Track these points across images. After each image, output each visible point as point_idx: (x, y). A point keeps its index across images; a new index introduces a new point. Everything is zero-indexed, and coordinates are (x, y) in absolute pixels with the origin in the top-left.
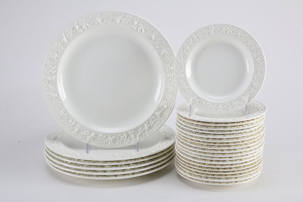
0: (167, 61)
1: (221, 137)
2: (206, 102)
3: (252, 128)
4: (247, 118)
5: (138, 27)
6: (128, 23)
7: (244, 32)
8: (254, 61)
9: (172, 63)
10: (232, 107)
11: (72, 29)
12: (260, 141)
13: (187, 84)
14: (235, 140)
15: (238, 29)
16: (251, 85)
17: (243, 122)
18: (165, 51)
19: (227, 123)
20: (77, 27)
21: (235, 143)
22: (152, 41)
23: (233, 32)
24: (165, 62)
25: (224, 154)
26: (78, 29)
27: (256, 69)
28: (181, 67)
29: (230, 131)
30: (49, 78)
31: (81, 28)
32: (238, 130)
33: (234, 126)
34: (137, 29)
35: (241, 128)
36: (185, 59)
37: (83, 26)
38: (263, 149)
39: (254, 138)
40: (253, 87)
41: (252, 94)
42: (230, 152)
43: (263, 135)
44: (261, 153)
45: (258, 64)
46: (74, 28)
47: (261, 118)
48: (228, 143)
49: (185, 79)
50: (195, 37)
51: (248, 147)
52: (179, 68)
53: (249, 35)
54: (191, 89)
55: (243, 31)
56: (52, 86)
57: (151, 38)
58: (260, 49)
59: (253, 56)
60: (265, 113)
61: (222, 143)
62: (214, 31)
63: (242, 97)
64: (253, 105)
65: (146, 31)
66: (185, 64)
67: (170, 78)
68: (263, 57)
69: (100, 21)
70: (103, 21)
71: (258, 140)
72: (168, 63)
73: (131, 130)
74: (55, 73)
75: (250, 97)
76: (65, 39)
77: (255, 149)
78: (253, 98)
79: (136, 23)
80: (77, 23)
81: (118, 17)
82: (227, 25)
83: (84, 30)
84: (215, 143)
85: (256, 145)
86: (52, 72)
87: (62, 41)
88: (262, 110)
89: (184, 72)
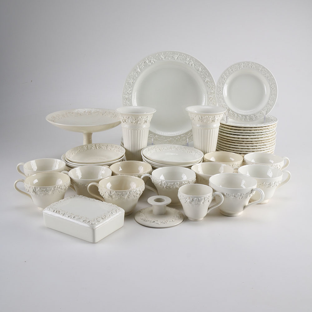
0: (209, 86)
1: (248, 137)
2: (237, 114)
3: (268, 131)
4: (265, 124)
5: (190, 62)
6: (183, 59)
7: (264, 68)
8: (270, 87)
9: (213, 87)
10: (255, 118)
11: (143, 63)
12: (272, 142)
13: (224, 102)
14: (256, 140)
15: (260, 65)
16: (268, 103)
17: (262, 127)
18: (208, 79)
19: (252, 128)
20: (147, 61)
21: (256, 141)
22: (199, 72)
23: (256, 67)
24: (208, 86)
25: (249, 149)
26: (148, 62)
27: (271, 92)
28: (220, 90)
29: (254, 133)
30: (127, 97)
31: (150, 62)
32: (259, 133)
33: (256, 130)
34: (189, 63)
35: (261, 131)
36: (223, 84)
37: (151, 61)
38: (274, 148)
39: (269, 139)
40: (269, 104)
41: (268, 109)
42: (253, 147)
43: (275, 138)
44: (274, 150)
45: (273, 89)
46: (145, 62)
47: (274, 126)
48: (252, 141)
49: (223, 99)
50: (230, 70)
51: (265, 145)
52: (219, 91)
53: (267, 69)
54: (227, 105)
55: (263, 66)
56: (128, 101)
57: (198, 70)
58: (274, 79)
59: (269, 84)
60: (277, 122)
61: (248, 141)
62: (243, 66)
63: (262, 111)
64: (268, 118)
65: (195, 65)
66: (223, 88)
67: (211, 98)
68: (276, 84)
69: (163, 58)
70: (165, 58)
71: (272, 141)
72: (210, 87)
73: (183, 134)
74: (131, 93)
75: (267, 111)
76: (139, 69)
77: (270, 146)
78: (269, 111)
79: (188, 59)
80: (148, 59)
81: (176, 55)
82: (252, 63)
83: (152, 63)
84: (243, 141)
85: (270, 144)
86: (129, 92)
87: (137, 71)
88: (275, 120)
89: (222, 94)
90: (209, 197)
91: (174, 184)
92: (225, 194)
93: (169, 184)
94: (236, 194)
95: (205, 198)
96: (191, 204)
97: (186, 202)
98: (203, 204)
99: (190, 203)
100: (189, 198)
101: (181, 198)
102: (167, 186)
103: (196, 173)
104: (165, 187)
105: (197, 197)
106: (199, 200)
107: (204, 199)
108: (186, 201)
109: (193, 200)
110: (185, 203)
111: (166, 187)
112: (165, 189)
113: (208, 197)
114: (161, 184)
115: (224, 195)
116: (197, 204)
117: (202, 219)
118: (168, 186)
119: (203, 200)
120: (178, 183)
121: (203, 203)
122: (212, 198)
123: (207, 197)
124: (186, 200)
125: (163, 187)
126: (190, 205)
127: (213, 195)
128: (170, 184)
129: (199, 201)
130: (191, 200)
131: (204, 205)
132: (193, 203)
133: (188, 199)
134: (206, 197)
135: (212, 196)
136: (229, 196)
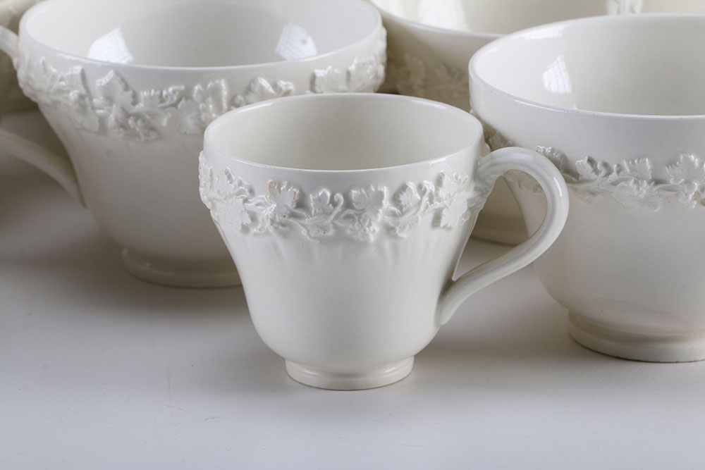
90: (439, 182)
91: (186, 95)
92: (581, 164)
93: (143, 94)
94: (672, 163)
95: (404, 188)
96: (284, 235)
97: (248, 221)
98: (387, 244)
99: (283, 226)
100: (275, 188)
101: (213, 194)
102: (128, 116)
103: (387, 23)
104: (111, 121)
105: (333, 183)
106: (348, 204)
107: (395, 199)
108: (254, 218)
109: (301, 204)
110: (245, 229)
111: (123, 126)
112: (118, 136)
113: (429, 186)
114: (81, 97)
115: (569, 173)
116: (340, 234)
117: (399, 370)
118: (137, 116)
119: (387, 204)
120: (216, 92)
121: (389, 230)
122: (469, 193)
123: (420, 187)
124: (251, 205)
125: (102, 120)
126: (281, 243)
127: (476, 175)
128: (151, 98)
129: (353, 211)
130: (290, 203)
131: (395, 249)
132: (304, 229)
133: (262, 197)
134: (412, 186)
135: (466, 176)
136: (614, 176)
